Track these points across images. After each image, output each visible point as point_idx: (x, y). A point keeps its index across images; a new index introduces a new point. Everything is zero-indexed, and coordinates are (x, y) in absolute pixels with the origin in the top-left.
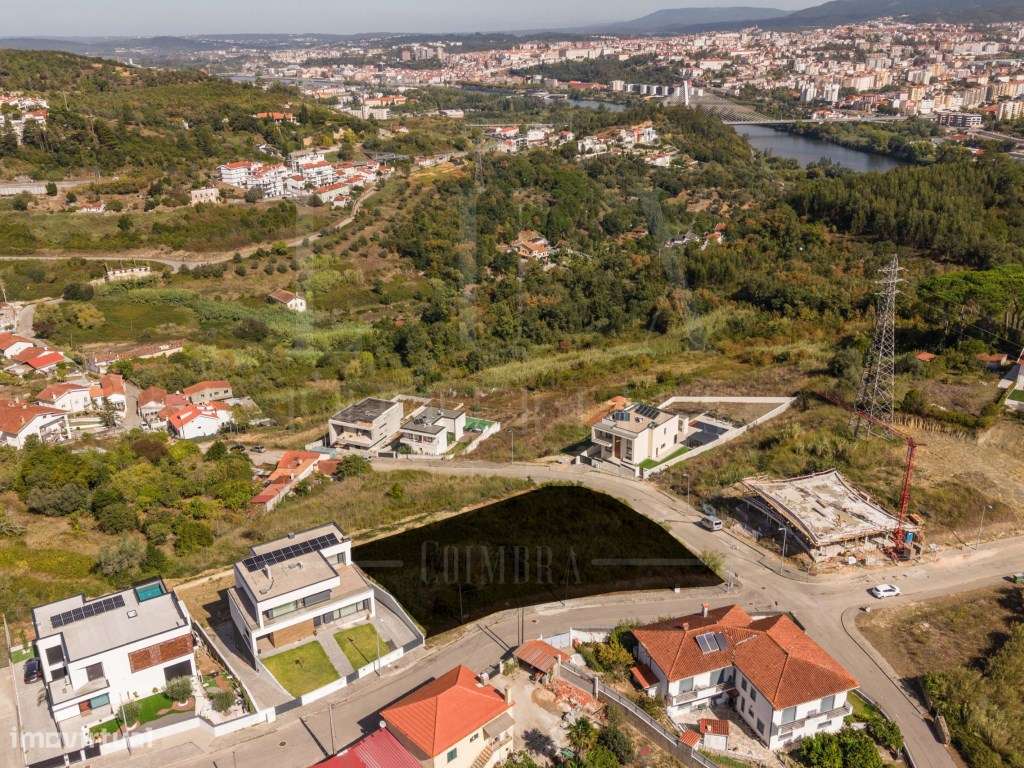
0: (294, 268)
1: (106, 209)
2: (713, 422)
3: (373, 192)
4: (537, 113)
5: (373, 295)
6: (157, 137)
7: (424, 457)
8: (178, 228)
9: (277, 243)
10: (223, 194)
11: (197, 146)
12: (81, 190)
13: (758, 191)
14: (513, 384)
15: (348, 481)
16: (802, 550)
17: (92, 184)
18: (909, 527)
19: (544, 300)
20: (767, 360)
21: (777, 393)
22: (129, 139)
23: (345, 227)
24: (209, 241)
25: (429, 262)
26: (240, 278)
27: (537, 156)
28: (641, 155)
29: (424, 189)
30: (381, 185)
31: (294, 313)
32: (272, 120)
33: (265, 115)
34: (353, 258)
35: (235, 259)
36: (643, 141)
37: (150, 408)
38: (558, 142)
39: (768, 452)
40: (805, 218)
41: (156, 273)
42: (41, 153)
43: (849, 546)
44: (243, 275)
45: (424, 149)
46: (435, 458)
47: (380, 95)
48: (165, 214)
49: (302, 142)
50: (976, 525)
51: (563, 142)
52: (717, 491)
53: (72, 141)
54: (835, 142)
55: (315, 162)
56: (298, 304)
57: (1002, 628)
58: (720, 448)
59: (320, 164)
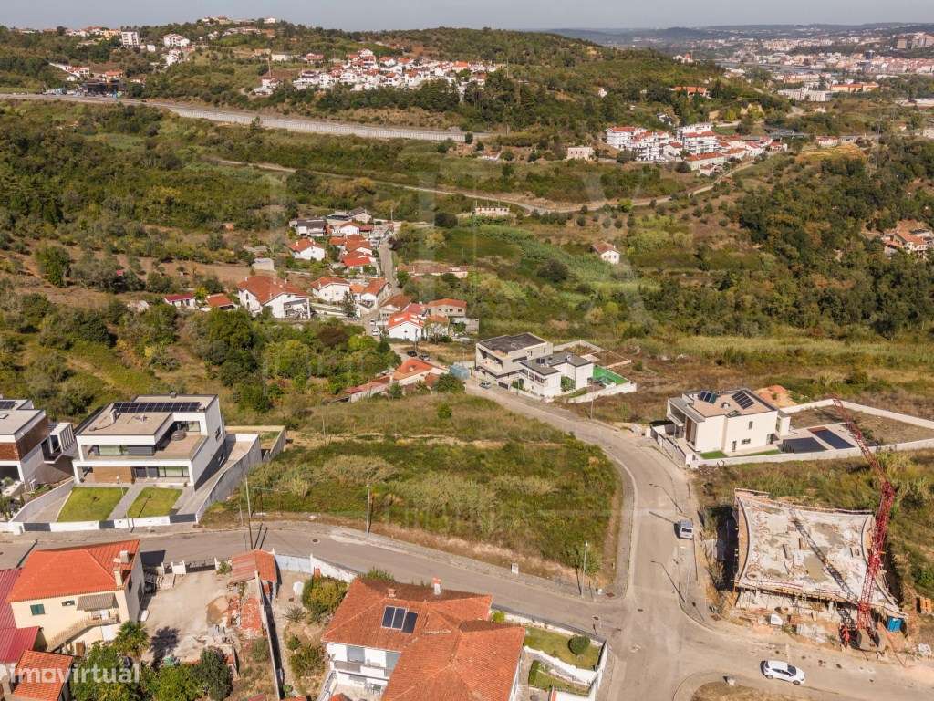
0: (630, 224)
1: (501, 157)
2: (843, 433)
5: (693, 259)
6: (568, 101)
7: (529, 395)
8: (546, 178)
9: (624, 201)
10: (597, 153)
11: (602, 111)
12: (489, 141)
14: (707, 355)
17: (499, 137)
22: (544, 101)
23: (700, 194)
24: (566, 192)
25: (767, 237)
26: (580, 227)
29: (807, 167)
30: (762, 159)
31: (604, 263)
32: (685, 93)
33: (679, 89)
34: (692, 223)
35: (582, 210)
37: (387, 310)
41: (512, 214)
42: (474, 109)
44: (582, 226)
46: (536, 398)
48: (541, 165)
49: (707, 115)
53: (499, 101)
55: (699, 132)
56: (612, 256)
59: (704, 135)
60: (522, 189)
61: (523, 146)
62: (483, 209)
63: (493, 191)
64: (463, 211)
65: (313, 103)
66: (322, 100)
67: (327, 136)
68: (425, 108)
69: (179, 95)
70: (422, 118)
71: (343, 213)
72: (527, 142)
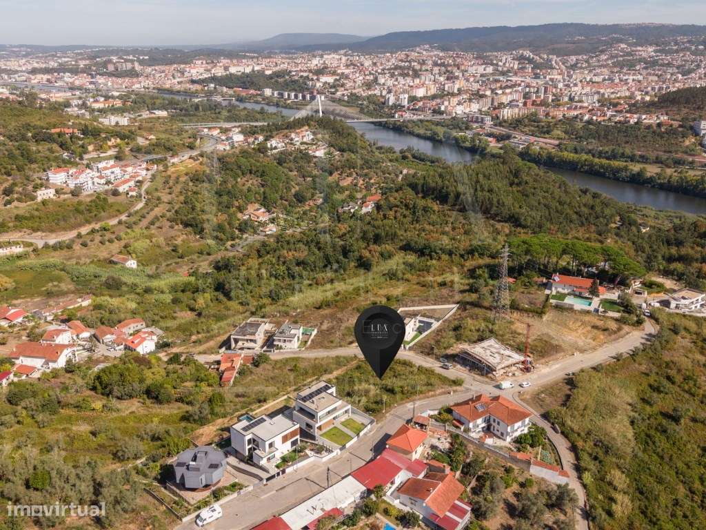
0: (119, 239)
2: (425, 319)
3: (149, 183)
4: (219, 113)
5: (173, 253)
7: (289, 350)
8: (32, 217)
9: (103, 223)
10: (57, 192)
11: (22, 156)
13: (378, 171)
14: (306, 306)
15: (262, 366)
16: (489, 373)
18: (528, 359)
19: (296, 254)
20: (436, 285)
21: (449, 303)
23: (141, 209)
24: (57, 225)
25: (202, 230)
26: (85, 248)
27: (244, 153)
28: (306, 149)
29: (181, 179)
30: (153, 177)
31: (131, 269)
32: (64, 134)
33: (58, 130)
34: (153, 230)
35: (78, 235)
36: (305, 140)
38: (254, 142)
39: (459, 332)
40: (420, 195)
41: (27, 249)
43: (507, 369)
44: (86, 246)
45: (171, 149)
46: (295, 350)
47: (102, 99)
48: (22, 208)
49: (87, 149)
50: (551, 355)
51: (257, 142)
52: (444, 352)
54: (412, 134)
56: (132, 264)
57: (569, 392)
58: (433, 332)
59: (112, 167)
60: (17, 228)
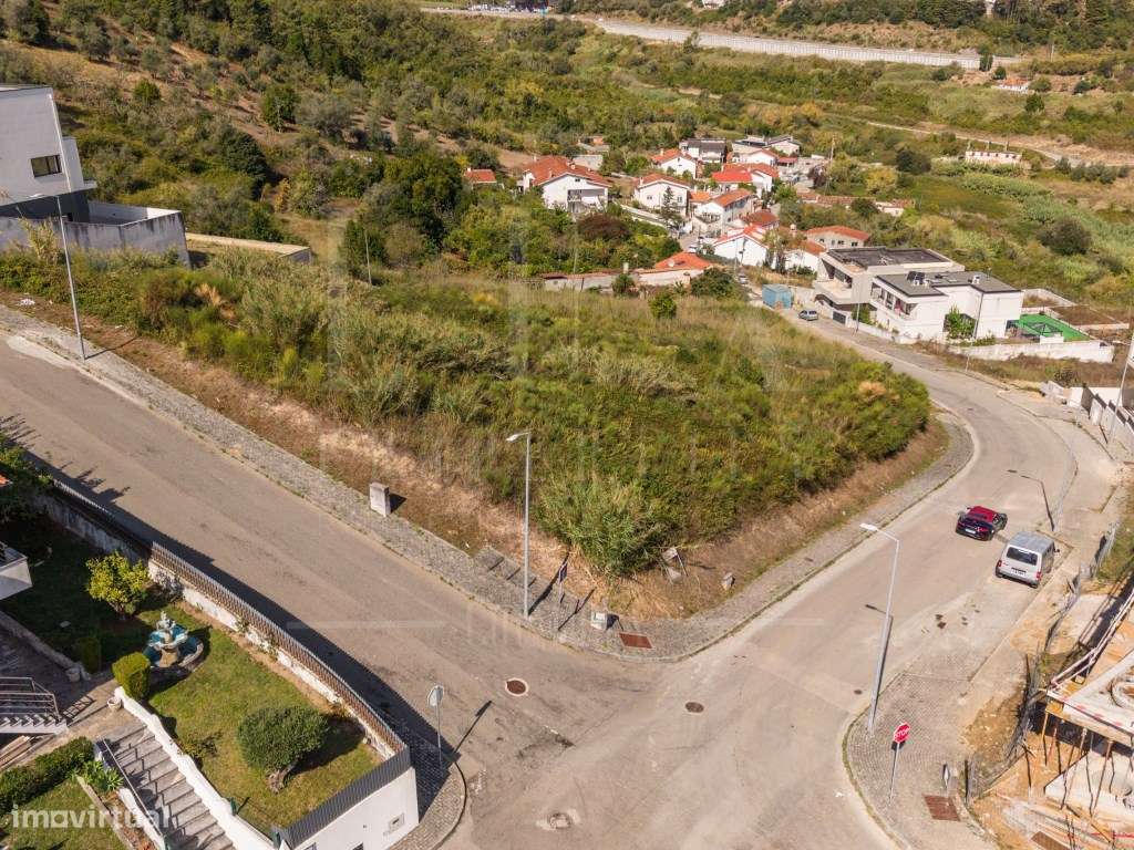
1: (1029, 87)
7: (875, 330)
41: (1025, 163)
42: (1006, 25)
46: (885, 336)
60: (1052, 130)
61: (1071, 74)
62: (978, 154)
63: (1003, 132)
64: (945, 153)
65: (774, 16)
66: (786, 12)
67: (780, 57)
68: (929, 22)
69: (613, 9)
70: (921, 36)
71: (760, 140)
72: (1080, 68)
